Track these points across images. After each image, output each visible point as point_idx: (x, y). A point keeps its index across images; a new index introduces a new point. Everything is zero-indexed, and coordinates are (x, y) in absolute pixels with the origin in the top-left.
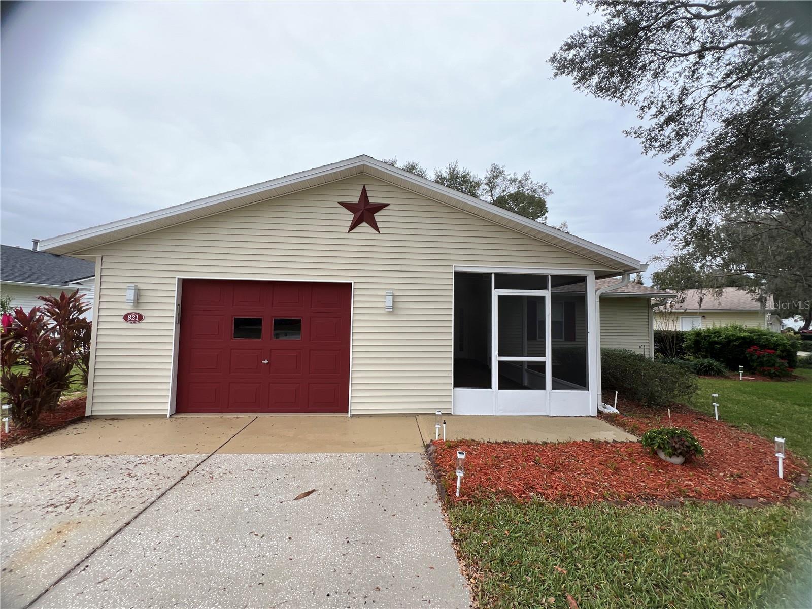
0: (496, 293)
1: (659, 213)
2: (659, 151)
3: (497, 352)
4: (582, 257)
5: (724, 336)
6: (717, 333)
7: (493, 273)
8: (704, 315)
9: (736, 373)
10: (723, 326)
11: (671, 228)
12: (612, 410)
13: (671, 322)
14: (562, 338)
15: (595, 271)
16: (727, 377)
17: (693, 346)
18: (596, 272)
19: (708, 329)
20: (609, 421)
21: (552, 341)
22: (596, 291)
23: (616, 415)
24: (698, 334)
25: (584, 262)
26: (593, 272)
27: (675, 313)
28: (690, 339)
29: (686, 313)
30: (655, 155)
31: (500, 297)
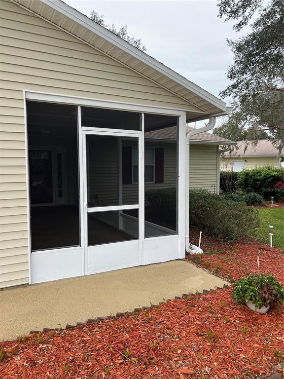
0: (83, 132)
1: (227, 72)
2: (230, 16)
3: (86, 203)
4: (175, 95)
5: (263, 175)
6: (259, 172)
7: (80, 105)
8: (246, 159)
9: (268, 202)
10: (262, 167)
11: (234, 86)
12: (197, 250)
13: (229, 165)
14: (153, 181)
15: (186, 111)
16: (264, 206)
17: (243, 183)
18: (188, 114)
19: (254, 170)
20: (196, 263)
21: (145, 184)
22: (187, 134)
23: (202, 256)
24: (247, 174)
25: (177, 101)
26: (185, 113)
27: (232, 158)
28: (242, 178)
29: (239, 158)
30: (227, 19)
31: (88, 137)
